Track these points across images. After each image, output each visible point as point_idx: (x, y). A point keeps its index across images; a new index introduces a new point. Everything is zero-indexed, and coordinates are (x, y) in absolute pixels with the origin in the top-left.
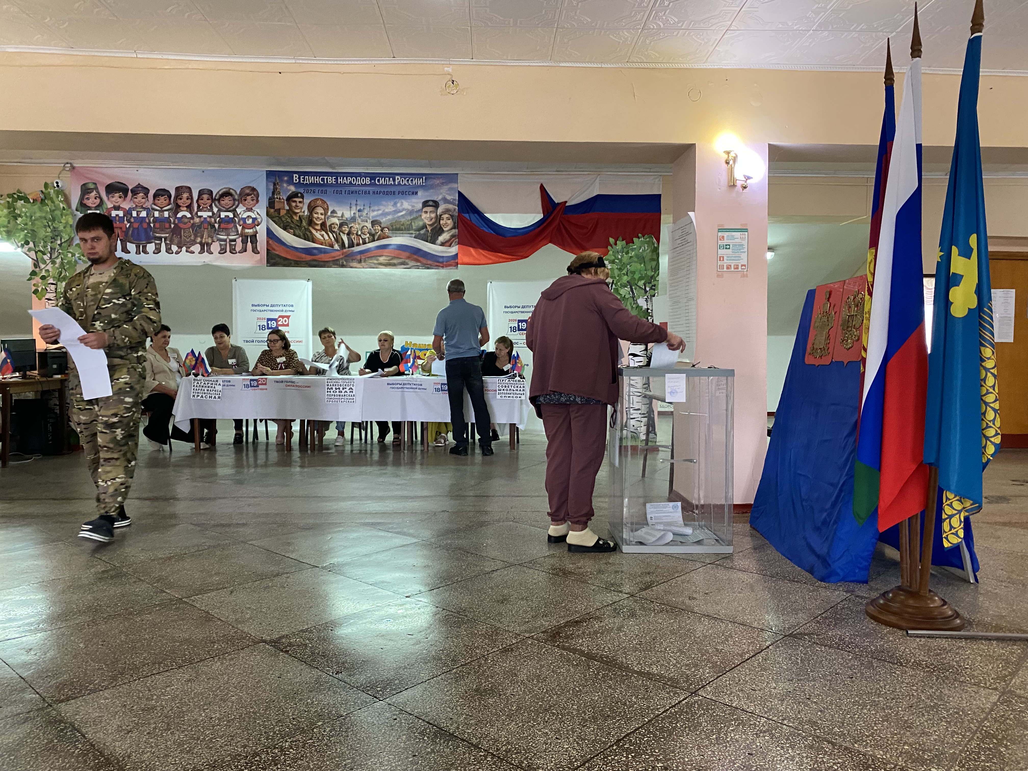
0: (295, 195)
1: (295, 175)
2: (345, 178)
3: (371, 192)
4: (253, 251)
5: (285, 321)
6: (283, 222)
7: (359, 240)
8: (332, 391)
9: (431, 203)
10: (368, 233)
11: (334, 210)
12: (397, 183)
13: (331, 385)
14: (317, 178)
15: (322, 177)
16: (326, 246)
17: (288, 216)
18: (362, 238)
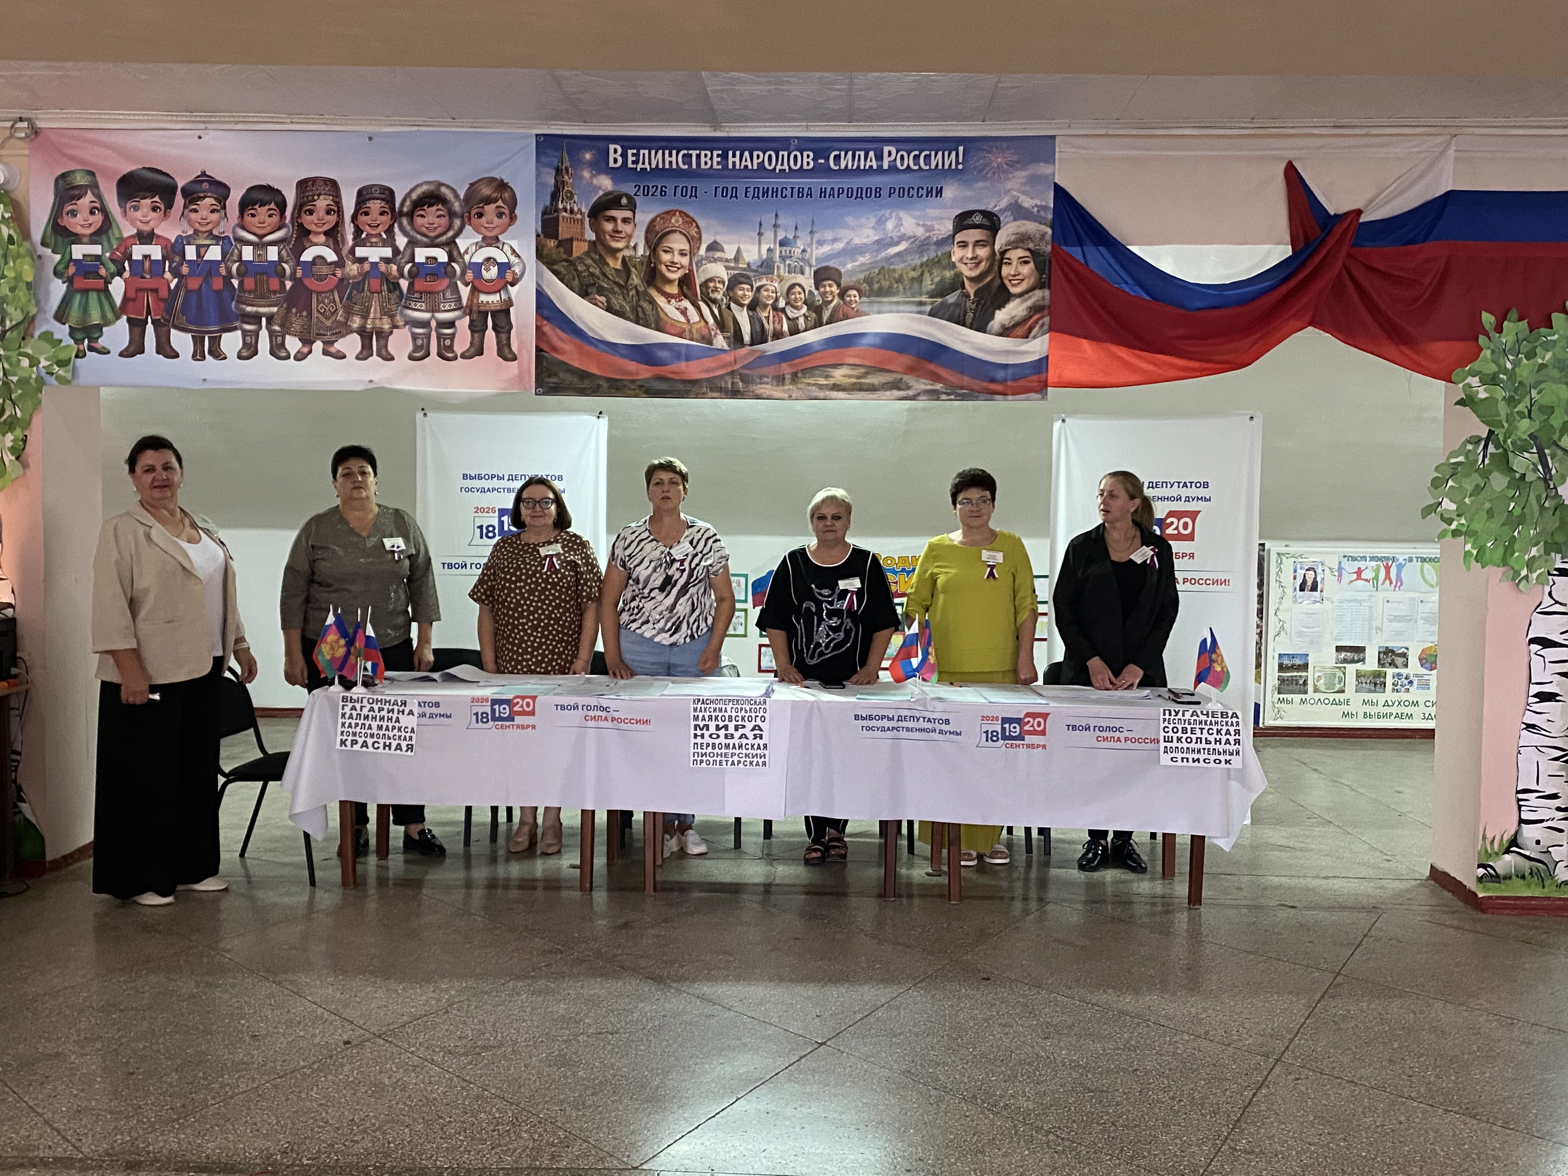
0: (612, 201)
1: (612, 147)
2: (747, 154)
3: (816, 193)
4: (500, 354)
6: (579, 274)
7: (781, 321)
8: (707, 734)
9: (977, 219)
10: (805, 303)
11: (715, 242)
12: (886, 166)
13: (704, 719)
14: (670, 155)
15: (685, 152)
16: (692, 340)
17: (593, 259)
18: (788, 318)
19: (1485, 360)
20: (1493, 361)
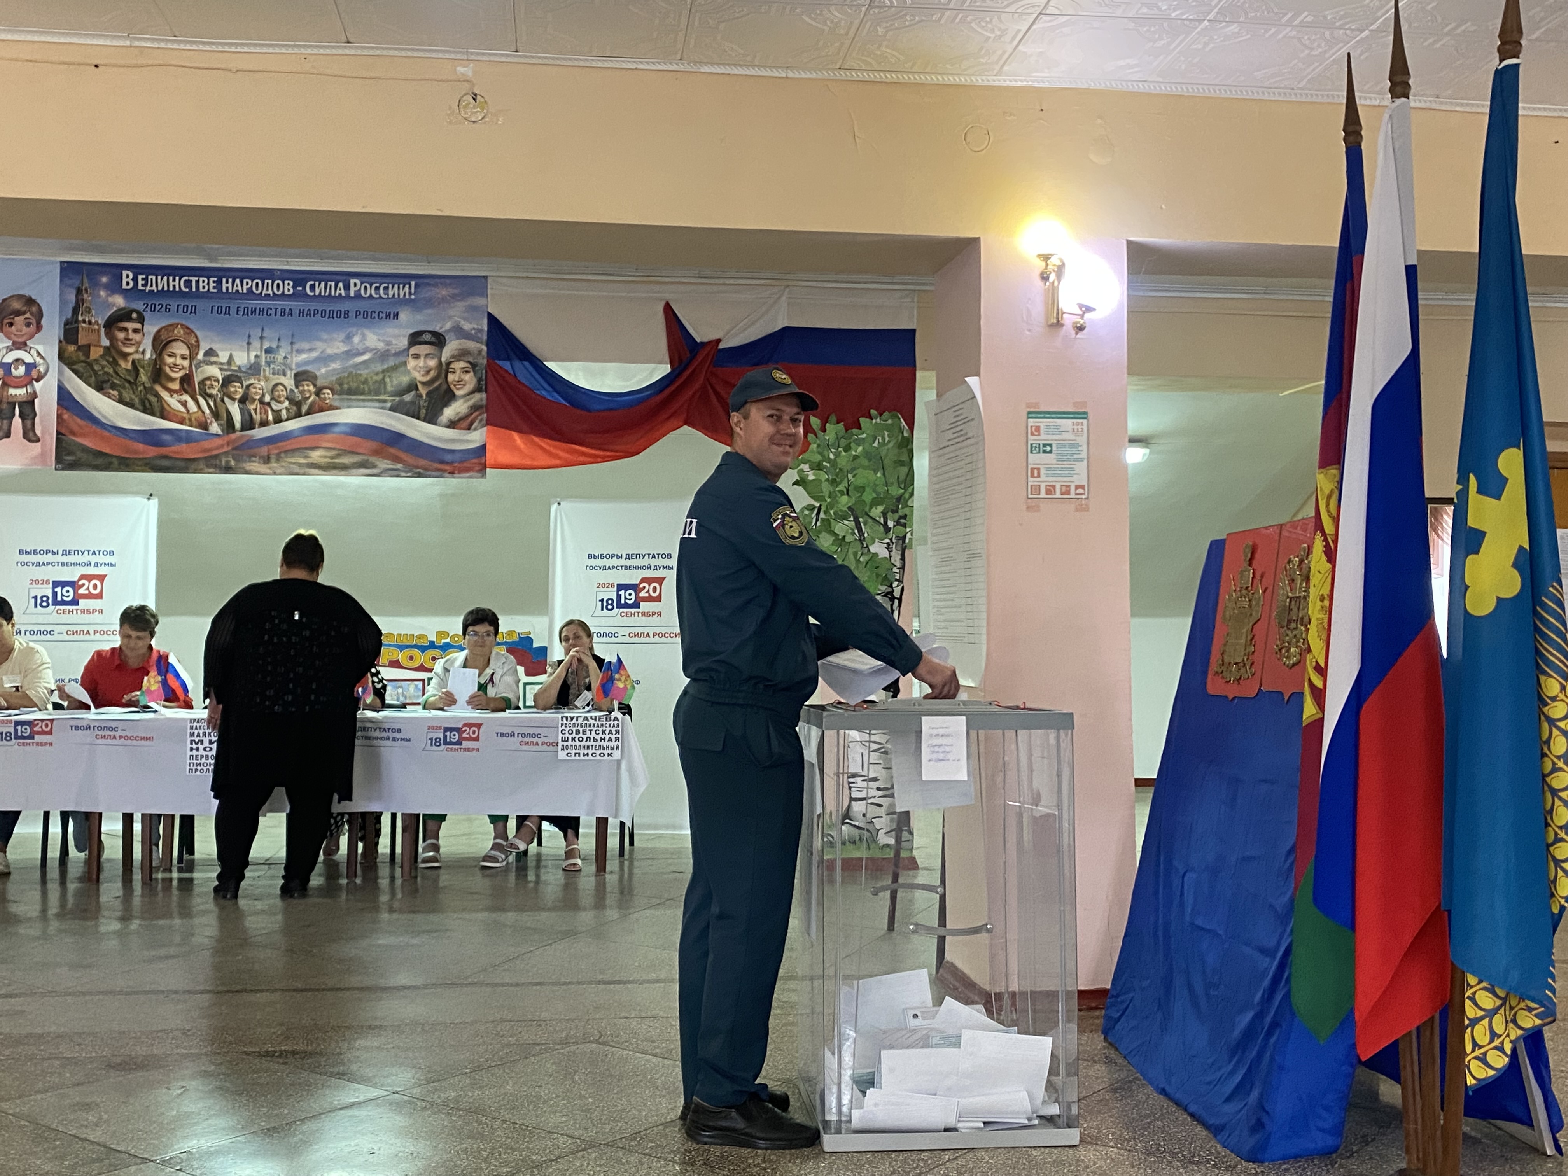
0: (124, 315)
1: (125, 273)
2: (238, 281)
3: (296, 312)
4: (25, 436)
5: (95, 587)
6: (95, 372)
7: (266, 412)
8: (201, 747)
9: (427, 337)
10: (287, 398)
11: (211, 349)
12: (352, 294)
13: (199, 735)
14: (174, 280)
15: (187, 278)
16: (191, 426)
17: (108, 361)
18: (273, 410)
19: (813, 452)
20: (819, 453)
